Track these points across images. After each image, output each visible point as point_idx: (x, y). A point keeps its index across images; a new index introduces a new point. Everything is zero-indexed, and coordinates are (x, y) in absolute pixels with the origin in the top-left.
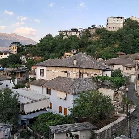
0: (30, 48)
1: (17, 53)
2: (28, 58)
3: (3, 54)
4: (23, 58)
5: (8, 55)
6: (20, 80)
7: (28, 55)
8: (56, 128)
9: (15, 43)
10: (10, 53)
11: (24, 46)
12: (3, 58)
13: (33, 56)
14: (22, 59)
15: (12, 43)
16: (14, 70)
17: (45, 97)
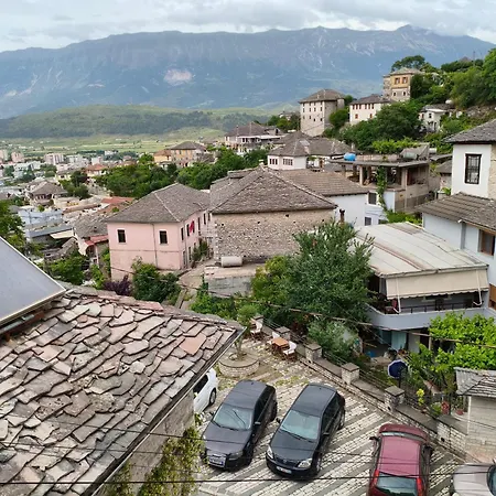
0: (458, 75)
1: (408, 97)
2: (447, 114)
3: (363, 106)
4: (431, 116)
5: (378, 107)
6: (406, 195)
7: (448, 102)
8: (478, 379)
9: (407, 62)
10: (385, 101)
11: (434, 70)
12: (360, 119)
13: (469, 104)
14: (427, 119)
15: (398, 65)
16: (388, 162)
17: (472, 264)
